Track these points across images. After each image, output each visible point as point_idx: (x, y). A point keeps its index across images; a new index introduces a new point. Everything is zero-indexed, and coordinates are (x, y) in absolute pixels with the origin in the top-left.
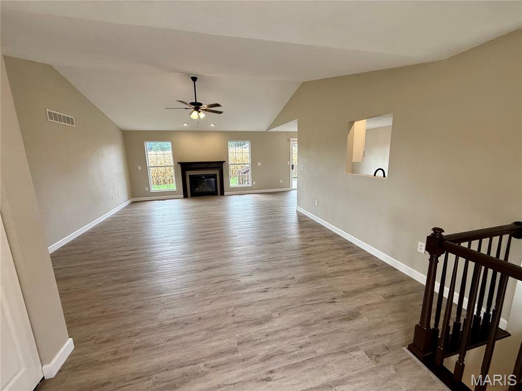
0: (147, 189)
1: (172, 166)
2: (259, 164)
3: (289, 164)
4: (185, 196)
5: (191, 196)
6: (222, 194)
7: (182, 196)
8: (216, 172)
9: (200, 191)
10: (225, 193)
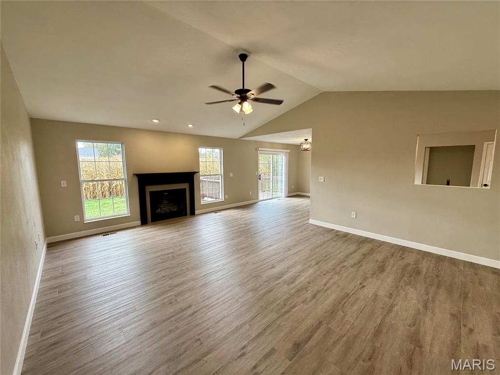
0: (77, 218)
1: (122, 179)
2: (231, 175)
3: (256, 174)
4: (144, 222)
5: (152, 221)
6: (193, 213)
7: (139, 222)
8: (185, 186)
9: (163, 212)
10: (197, 212)
